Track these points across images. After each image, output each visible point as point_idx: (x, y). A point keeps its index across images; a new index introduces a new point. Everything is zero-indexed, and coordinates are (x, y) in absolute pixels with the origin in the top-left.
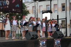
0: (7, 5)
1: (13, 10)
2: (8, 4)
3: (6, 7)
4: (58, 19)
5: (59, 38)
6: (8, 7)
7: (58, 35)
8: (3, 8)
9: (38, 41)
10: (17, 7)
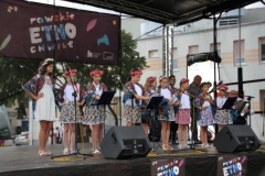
0: (68, 39)
1: (90, 54)
2: (72, 35)
3: (64, 47)
4: (240, 83)
5: (237, 151)
6: (70, 44)
7: (237, 139)
8: (56, 47)
9: (149, 166)
10: (103, 44)
